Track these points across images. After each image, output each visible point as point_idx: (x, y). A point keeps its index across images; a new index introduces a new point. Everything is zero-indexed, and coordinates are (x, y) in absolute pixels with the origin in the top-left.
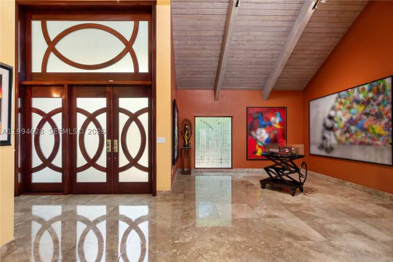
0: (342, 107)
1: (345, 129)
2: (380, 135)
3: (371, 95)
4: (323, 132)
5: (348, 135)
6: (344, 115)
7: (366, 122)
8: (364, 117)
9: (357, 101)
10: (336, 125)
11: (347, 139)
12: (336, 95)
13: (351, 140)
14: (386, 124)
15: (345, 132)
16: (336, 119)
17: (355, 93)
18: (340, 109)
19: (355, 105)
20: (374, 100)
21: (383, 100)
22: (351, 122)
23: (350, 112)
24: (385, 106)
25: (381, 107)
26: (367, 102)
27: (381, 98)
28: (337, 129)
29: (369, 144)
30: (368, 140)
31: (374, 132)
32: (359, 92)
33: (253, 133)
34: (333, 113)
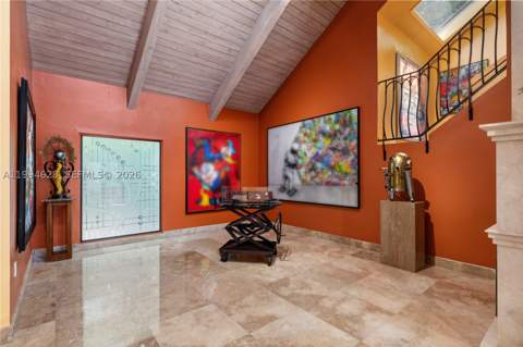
0: (306, 139)
1: (310, 166)
2: (346, 174)
3: (337, 127)
4: (284, 170)
5: (313, 173)
6: (309, 150)
7: (333, 157)
8: (331, 153)
9: (323, 133)
10: (300, 161)
11: (312, 178)
12: (300, 124)
13: (317, 180)
14: (353, 161)
15: (311, 170)
16: (300, 153)
17: (321, 123)
18: (305, 142)
19: (321, 138)
20: (341, 134)
21: (350, 134)
22: (317, 157)
23: (315, 146)
24: (351, 141)
25: (348, 142)
26: (333, 135)
27: (348, 130)
28: (301, 166)
29: (335, 184)
30: (335, 180)
31: (341, 171)
32: (325, 122)
33: (196, 170)
34: (296, 146)
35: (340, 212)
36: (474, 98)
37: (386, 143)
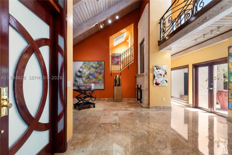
0: (86, 68)
1: (87, 77)
2: (101, 80)
3: (98, 66)
4: (75, 78)
5: (88, 79)
6: (87, 71)
7: (96, 75)
8: (95, 73)
9: (93, 67)
10: (83, 75)
11: (88, 81)
12: (82, 62)
13: (90, 81)
14: (103, 76)
15: (88, 78)
16: (83, 72)
17: (92, 63)
18: (85, 69)
19: (92, 68)
20: (99, 68)
21: (102, 68)
22: (90, 74)
23: (89, 70)
24: (102, 70)
25: (101, 70)
26: (96, 68)
27: (101, 67)
28: (83, 77)
29: (97, 83)
30: (97, 82)
31: (99, 79)
32: (93, 63)
34: (81, 70)
35: (98, 91)
36: (129, 64)
37: (112, 72)
